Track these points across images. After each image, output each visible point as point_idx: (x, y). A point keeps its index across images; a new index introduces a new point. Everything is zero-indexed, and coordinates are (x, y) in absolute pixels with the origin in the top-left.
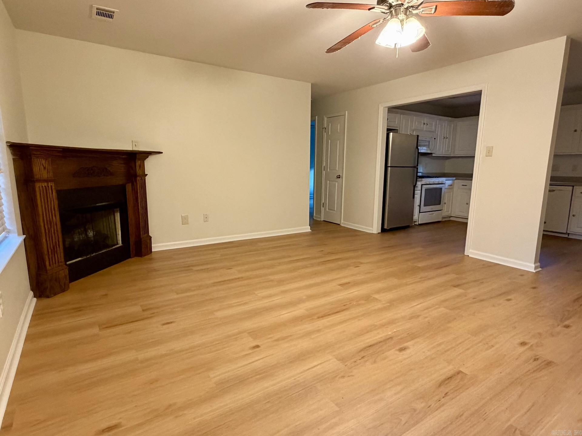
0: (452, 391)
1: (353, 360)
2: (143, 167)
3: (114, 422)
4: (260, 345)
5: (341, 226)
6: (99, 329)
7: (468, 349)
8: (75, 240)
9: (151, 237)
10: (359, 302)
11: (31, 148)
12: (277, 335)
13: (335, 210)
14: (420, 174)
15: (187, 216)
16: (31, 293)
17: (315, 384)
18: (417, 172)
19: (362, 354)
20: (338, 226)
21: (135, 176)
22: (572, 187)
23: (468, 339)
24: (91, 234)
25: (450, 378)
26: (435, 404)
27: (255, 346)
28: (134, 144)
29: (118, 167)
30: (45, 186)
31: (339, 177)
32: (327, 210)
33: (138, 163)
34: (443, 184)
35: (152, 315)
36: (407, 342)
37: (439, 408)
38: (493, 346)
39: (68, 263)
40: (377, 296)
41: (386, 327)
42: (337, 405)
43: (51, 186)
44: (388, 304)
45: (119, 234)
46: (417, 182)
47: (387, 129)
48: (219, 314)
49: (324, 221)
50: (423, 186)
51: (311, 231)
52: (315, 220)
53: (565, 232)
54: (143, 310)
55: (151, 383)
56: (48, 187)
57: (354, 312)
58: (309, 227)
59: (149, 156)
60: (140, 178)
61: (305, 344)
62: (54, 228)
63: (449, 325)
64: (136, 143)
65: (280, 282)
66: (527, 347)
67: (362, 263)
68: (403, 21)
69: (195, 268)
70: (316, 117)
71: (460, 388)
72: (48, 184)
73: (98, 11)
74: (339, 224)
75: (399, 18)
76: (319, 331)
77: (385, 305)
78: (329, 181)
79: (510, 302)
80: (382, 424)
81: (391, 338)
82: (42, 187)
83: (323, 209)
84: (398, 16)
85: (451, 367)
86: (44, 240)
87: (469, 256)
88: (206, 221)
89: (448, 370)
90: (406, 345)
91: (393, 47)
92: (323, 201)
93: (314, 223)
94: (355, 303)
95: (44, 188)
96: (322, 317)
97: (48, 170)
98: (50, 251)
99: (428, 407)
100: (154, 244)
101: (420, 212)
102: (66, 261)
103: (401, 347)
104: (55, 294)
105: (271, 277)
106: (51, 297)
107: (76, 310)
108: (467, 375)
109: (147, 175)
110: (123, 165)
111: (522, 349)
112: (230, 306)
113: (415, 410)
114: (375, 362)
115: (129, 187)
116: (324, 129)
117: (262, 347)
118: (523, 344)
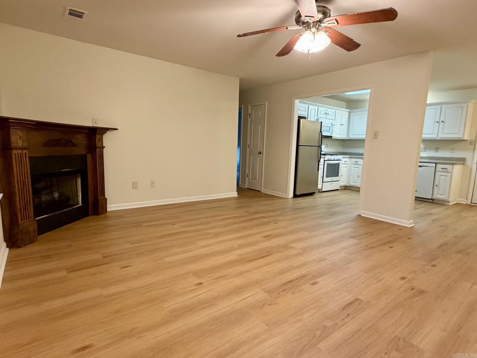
0: (353, 313)
1: (277, 292)
2: (101, 140)
3: (87, 343)
4: (203, 283)
5: (261, 192)
6: (67, 272)
7: (363, 283)
8: (43, 200)
9: (107, 199)
10: (280, 249)
11: (10, 120)
12: (217, 275)
13: (257, 180)
14: (322, 153)
15: (137, 182)
16: (5, 244)
17: (248, 310)
18: (321, 151)
19: (284, 288)
20: (259, 192)
21: (95, 147)
22: (435, 164)
23: (363, 275)
24: (56, 195)
25: (351, 303)
26: (341, 322)
27: (199, 284)
28: (94, 122)
29: (81, 140)
30: (20, 153)
31: (260, 153)
32: (250, 179)
33: (98, 137)
34: (340, 160)
35: (112, 261)
36: (317, 279)
37: (344, 325)
38: (381, 280)
39: (36, 219)
40: (293, 245)
41: (301, 267)
42: (267, 325)
43: (25, 153)
44: (302, 251)
45: (79, 196)
46: (321, 158)
47: (298, 116)
48: (168, 259)
49: (248, 188)
50: (325, 161)
51: (238, 196)
52: (241, 187)
53: (430, 198)
54: (104, 257)
55: (115, 313)
56: (23, 154)
57: (276, 256)
58: (237, 193)
59: (107, 132)
60: (99, 150)
61: (238, 281)
62: (26, 189)
63: (349, 265)
64: (96, 120)
65: (216, 235)
66: (406, 280)
67: (279, 221)
68: (315, 33)
69: (144, 224)
70: (243, 105)
71: (359, 310)
72: (22, 152)
73: (70, 11)
74: (260, 191)
75: (312, 30)
76: (249, 271)
77: (300, 252)
78: (252, 156)
79: (392, 248)
80: (302, 338)
81: (305, 276)
82: (18, 153)
83: (247, 179)
84: (311, 29)
85: (351, 296)
86: (18, 199)
87: (361, 215)
88: (153, 186)
89: (349, 298)
90: (316, 280)
91: (307, 52)
92: (247, 172)
93: (240, 189)
94: (276, 250)
95: (19, 154)
96: (251, 261)
97: (23, 139)
98: (22, 208)
99: (335, 325)
100: (109, 205)
101: (323, 182)
102: (35, 217)
103: (313, 282)
104: (25, 245)
105: (208, 231)
106: (22, 247)
107: (44, 258)
108: (363, 301)
109: (105, 147)
110: (85, 138)
111: (403, 282)
112: (176, 254)
113: (326, 327)
114: (294, 293)
115: (89, 156)
116: (249, 115)
117: (204, 284)
118: (403, 278)
